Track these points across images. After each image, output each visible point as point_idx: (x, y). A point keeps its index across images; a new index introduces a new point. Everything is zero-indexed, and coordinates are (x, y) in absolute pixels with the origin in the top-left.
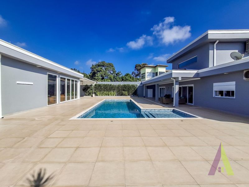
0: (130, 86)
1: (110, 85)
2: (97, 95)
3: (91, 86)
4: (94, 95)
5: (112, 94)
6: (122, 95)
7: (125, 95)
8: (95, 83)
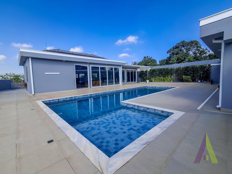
0: (197, 68)
1: (167, 69)
2: (152, 81)
3: (146, 71)
4: (148, 81)
5: (168, 80)
6: (182, 80)
7: (187, 81)
8: (150, 68)
